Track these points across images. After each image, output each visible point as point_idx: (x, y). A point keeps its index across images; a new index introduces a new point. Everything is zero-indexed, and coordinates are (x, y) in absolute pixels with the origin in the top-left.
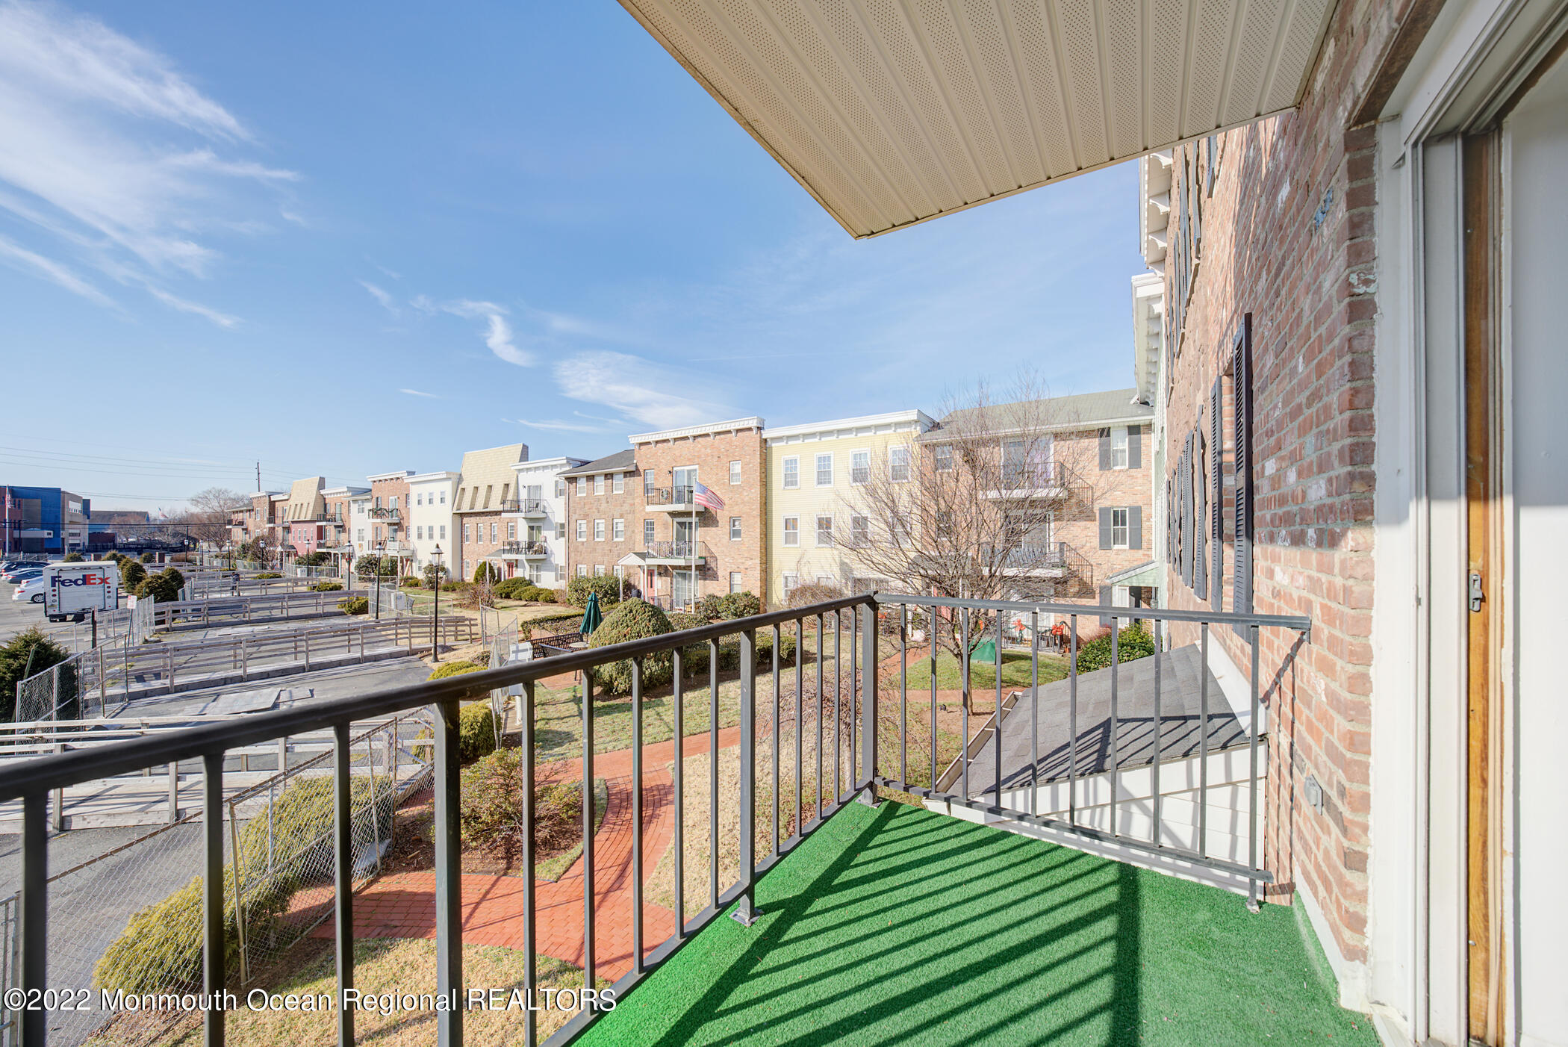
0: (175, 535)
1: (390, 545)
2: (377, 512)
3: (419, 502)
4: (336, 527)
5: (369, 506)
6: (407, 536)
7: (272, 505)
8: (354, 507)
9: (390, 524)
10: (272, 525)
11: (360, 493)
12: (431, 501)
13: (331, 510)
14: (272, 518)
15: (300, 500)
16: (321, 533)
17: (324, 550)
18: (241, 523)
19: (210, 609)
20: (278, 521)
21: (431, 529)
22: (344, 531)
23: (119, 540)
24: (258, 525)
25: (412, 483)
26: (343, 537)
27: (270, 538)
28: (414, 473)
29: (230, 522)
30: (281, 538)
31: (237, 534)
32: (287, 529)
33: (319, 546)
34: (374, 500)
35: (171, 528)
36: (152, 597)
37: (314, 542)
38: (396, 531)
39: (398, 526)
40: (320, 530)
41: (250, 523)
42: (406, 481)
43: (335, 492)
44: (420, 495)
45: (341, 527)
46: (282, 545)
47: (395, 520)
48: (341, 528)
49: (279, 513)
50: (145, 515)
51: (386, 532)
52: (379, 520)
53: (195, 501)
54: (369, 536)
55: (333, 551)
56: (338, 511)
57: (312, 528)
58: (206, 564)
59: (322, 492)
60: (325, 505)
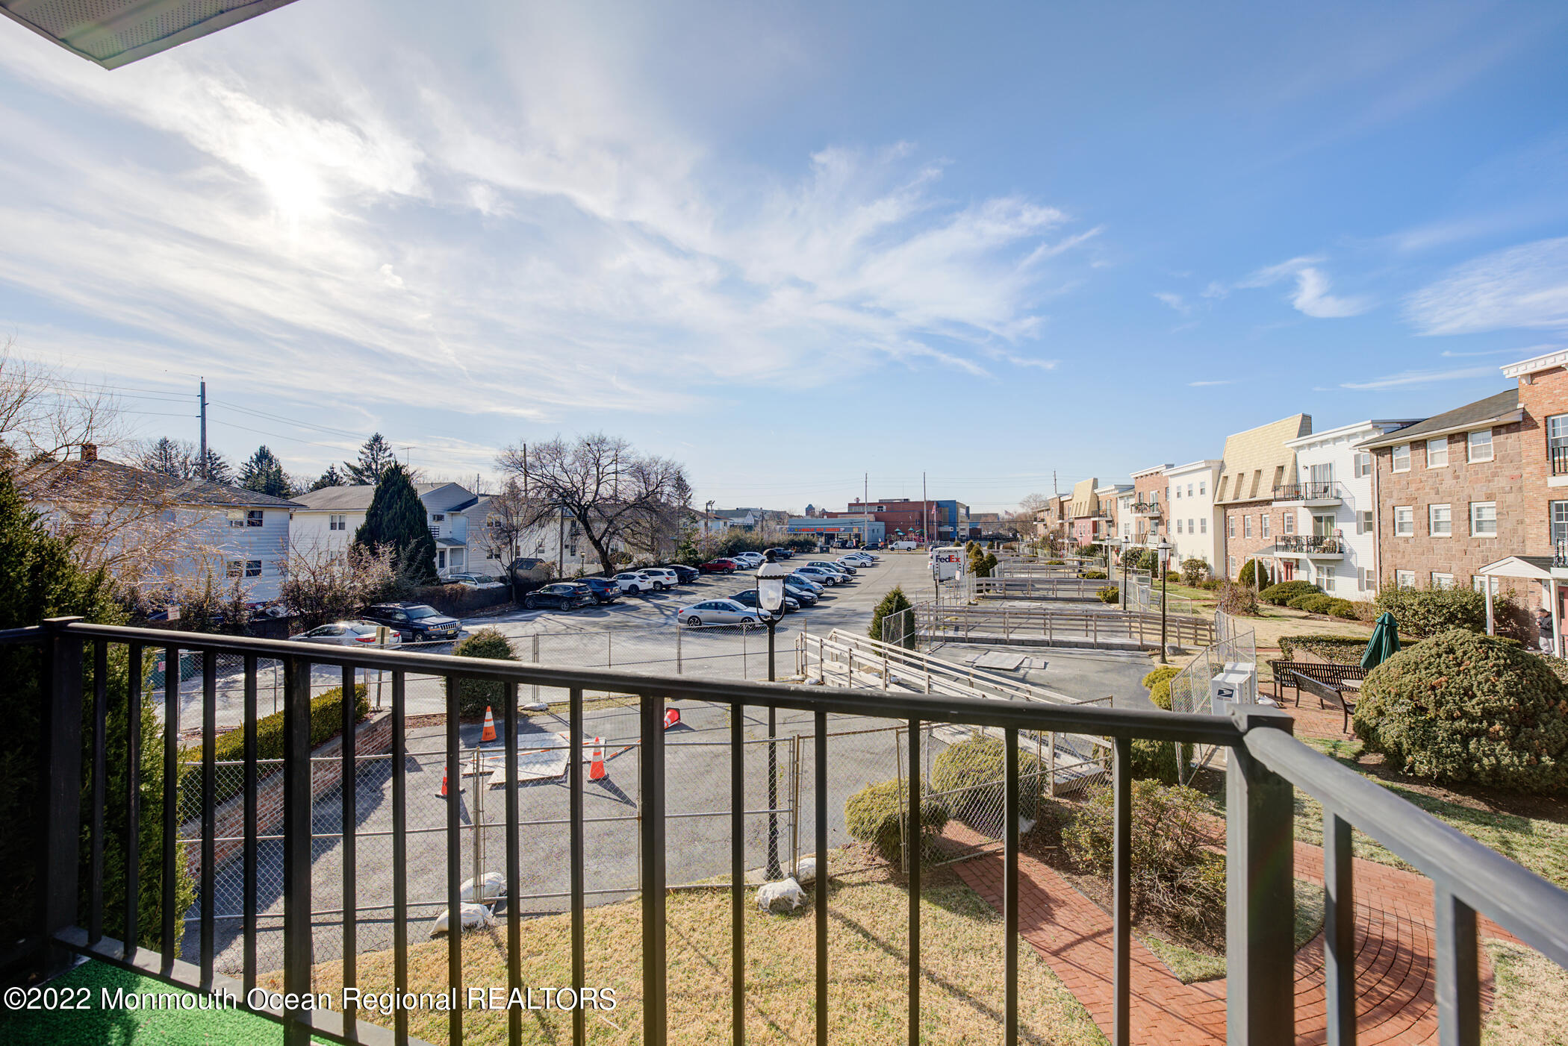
0: (1010, 529)
1: (1150, 538)
2: (1139, 507)
3: (1179, 495)
4: (1107, 522)
5: (1133, 501)
6: (1168, 530)
7: (1061, 504)
8: (1121, 503)
9: (1151, 518)
10: (1061, 521)
11: (1126, 489)
12: (1190, 493)
13: (1103, 507)
14: (1062, 516)
15: (1080, 502)
16: (1095, 527)
17: (1097, 543)
18: (1043, 520)
19: (1007, 585)
20: (1066, 518)
21: (1191, 522)
22: (1113, 526)
23: (984, 533)
24: (1053, 521)
25: (1171, 476)
26: (1113, 530)
27: (1059, 533)
28: (1172, 466)
29: (1035, 520)
30: (1067, 532)
31: (1041, 530)
32: (1072, 524)
33: (1095, 539)
34: (1137, 495)
35: (1007, 524)
36: (975, 572)
37: (1091, 535)
38: (1157, 524)
39: (1159, 520)
40: (1095, 525)
41: (1048, 521)
42: (1164, 475)
43: (1106, 490)
44: (1179, 488)
45: (1111, 521)
46: (1068, 537)
47: (1156, 514)
48: (1111, 523)
49: (1066, 511)
50: (996, 515)
51: (1148, 525)
52: (1140, 515)
53: (1022, 504)
54: (1133, 530)
55: (1104, 544)
56: (1108, 508)
57: (1089, 523)
58: (1021, 551)
59: (1096, 491)
60: (1098, 502)
